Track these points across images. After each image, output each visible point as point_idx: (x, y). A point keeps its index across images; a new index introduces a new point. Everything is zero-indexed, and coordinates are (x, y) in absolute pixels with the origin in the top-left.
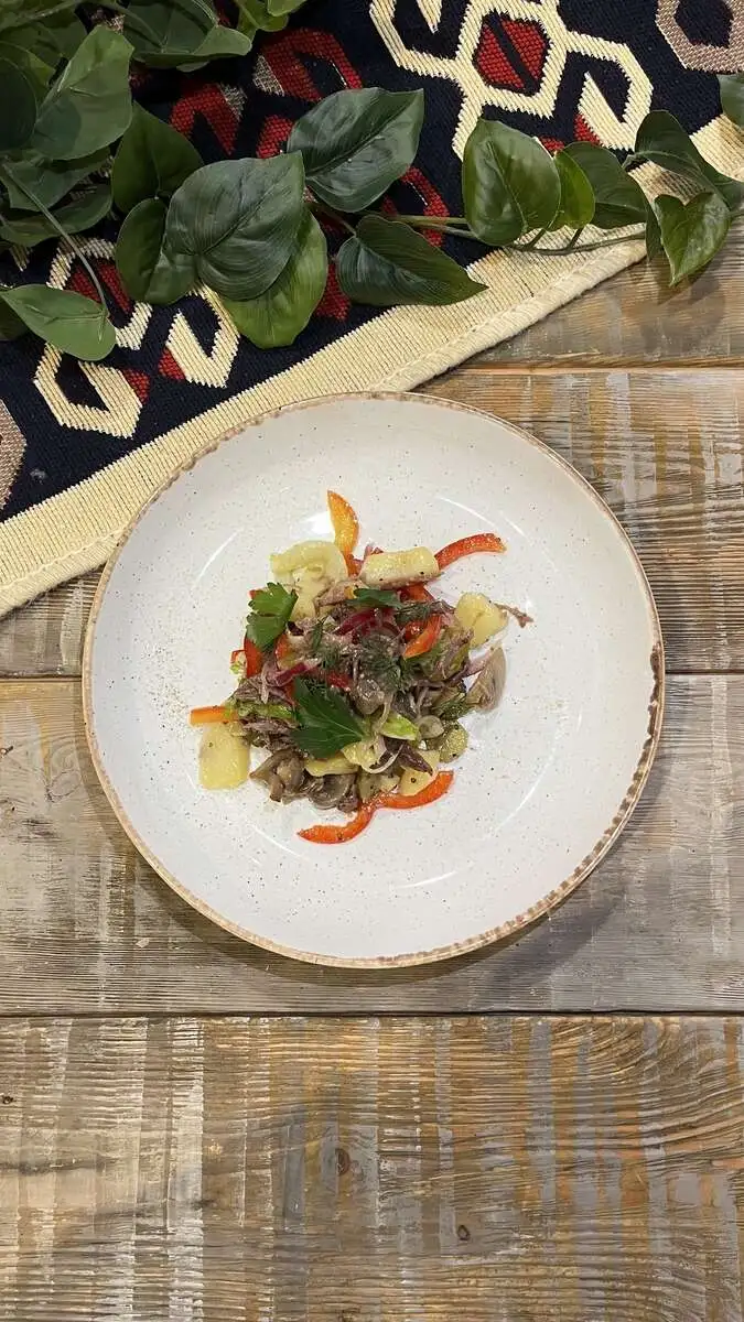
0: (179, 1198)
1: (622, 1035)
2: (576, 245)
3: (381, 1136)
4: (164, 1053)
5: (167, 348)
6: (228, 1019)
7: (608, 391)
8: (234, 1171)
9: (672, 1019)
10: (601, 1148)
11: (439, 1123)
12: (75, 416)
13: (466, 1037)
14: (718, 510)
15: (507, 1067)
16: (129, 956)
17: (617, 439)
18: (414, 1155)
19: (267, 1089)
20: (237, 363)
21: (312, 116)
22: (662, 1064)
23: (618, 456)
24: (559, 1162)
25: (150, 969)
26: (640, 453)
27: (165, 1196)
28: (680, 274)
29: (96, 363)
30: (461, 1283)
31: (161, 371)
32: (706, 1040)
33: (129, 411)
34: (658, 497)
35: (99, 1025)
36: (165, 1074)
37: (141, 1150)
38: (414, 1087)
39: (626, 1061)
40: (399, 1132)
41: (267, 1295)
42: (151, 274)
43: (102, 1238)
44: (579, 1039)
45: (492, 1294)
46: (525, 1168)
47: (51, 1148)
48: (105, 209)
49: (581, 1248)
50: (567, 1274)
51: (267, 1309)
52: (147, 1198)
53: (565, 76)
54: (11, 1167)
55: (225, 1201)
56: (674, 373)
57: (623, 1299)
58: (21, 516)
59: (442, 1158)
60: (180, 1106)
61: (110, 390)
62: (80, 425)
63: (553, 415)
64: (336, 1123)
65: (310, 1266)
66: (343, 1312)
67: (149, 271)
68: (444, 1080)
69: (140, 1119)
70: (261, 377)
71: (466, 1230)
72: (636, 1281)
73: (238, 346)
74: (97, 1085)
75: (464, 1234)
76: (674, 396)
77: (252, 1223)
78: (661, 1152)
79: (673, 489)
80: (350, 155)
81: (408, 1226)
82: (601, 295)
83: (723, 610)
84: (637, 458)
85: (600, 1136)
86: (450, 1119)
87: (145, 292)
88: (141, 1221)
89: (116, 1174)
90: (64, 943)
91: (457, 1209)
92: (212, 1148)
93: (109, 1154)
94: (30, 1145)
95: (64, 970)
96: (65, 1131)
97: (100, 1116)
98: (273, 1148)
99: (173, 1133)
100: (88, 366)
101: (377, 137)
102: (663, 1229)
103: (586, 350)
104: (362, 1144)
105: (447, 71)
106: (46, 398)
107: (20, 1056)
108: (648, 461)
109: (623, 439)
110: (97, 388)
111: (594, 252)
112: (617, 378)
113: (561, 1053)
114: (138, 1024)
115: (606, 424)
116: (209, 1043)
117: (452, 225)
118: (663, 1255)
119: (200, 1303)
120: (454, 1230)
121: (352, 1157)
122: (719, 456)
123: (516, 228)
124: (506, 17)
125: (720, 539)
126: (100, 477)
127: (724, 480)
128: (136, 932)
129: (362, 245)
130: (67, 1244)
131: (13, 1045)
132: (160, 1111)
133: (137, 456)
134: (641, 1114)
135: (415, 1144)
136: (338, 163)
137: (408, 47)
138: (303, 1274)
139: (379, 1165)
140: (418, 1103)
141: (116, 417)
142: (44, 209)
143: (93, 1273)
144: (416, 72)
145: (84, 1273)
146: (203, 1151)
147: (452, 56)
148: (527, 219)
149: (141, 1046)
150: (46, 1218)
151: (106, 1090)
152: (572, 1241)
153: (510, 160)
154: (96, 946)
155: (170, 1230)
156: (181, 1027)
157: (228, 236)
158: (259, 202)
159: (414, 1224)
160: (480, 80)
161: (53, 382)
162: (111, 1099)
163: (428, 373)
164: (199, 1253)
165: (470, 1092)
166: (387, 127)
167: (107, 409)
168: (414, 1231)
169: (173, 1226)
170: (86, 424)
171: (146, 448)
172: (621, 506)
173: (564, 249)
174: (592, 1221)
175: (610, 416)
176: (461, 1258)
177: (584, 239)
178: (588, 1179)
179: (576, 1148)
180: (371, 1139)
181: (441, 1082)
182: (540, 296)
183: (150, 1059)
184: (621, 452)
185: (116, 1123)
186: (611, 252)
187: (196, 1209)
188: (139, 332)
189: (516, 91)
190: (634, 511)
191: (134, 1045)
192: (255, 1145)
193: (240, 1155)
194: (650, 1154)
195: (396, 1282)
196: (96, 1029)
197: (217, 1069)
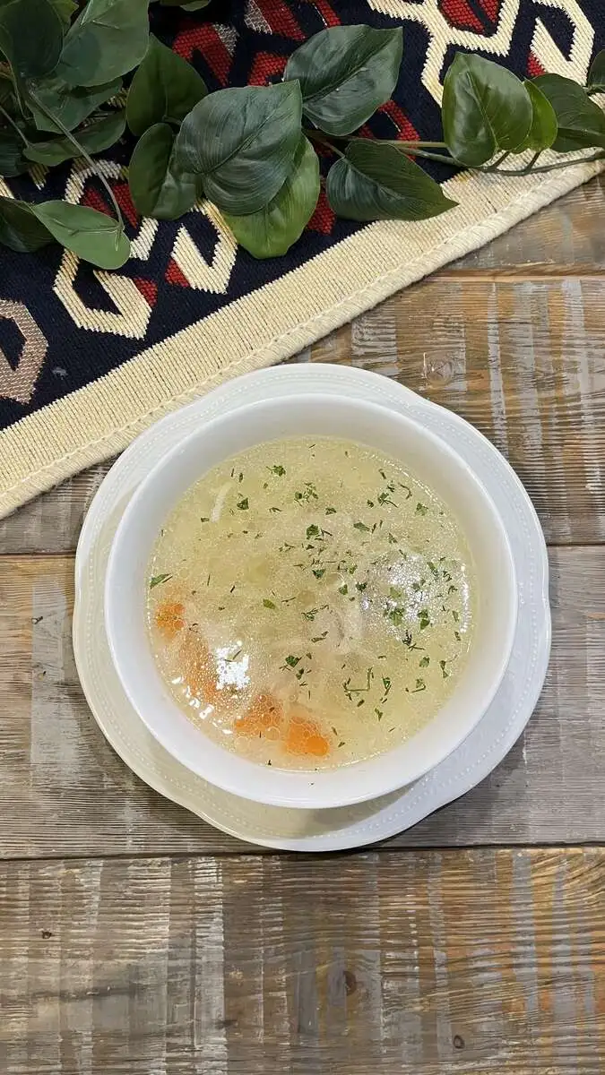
0: (204, 1018)
1: (593, 864)
2: (533, 167)
3: (384, 960)
4: (187, 889)
5: (172, 259)
6: (243, 858)
7: (563, 296)
8: (254, 994)
10: (577, 963)
11: (433, 945)
12: (92, 319)
13: (456, 869)
15: (492, 894)
17: (571, 338)
18: (413, 975)
19: (280, 919)
20: (235, 272)
21: (305, 50)
23: (573, 353)
24: (540, 977)
26: (593, 350)
27: (192, 1018)
29: (110, 272)
31: (168, 279)
33: (140, 315)
35: (127, 865)
36: (190, 908)
37: (169, 977)
38: (411, 915)
40: (400, 955)
42: (160, 191)
43: (136, 1056)
44: (554, 869)
46: (511, 983)
47: (87, 977)
48: (117, 135)
49: (564, 1050)
52: (176, 1020)
53: (518, 20)
54: (52, 995)
55: (247, 1021)
58: (46, 409)
59: (438, 977)
60: (201, 937)
61: (123, 297)
62: (97, 327)
63: (515, 317)
64: (343, 948)
67: (157, 190)
68: (437, 907)
69: (168, 949)
70: (257, 284)
71: (460, 1039)
73: (236, 257)
74: (126, 919)
75: (459, 1042)
77: (269, 1039)
80: (338, 85)
81: (410, 1037)
82: (555, 211)
84: (590, 355)
85: (574, 953)
86: (444, 942)
87: (152, 210)
88: (172, 1040)
89: (147, 999)
90: (92, 793)
91: (452, 1022)
92: (232, 973)
93: (140, 982)
94: (68, 975)
95: (95, 817)
96: (100, 962)
97: (130, 947)
98: (286, 972)
99: (197, 961)
100: (101, 274)
101: (362, 69)
103: (542, 260)
104: (366, 966)
105: (416, 14)
106: (65, 304)
107: (56, 894)
108: (599, 357)
109: (578, 338)
110: (111, 295)
111: (548, 174)
112: (571, 284)
113: (539, 881)
114: (163, 864)
115: (563, 325)
116: (228, 880)
117: (421, 148)
120: (451, 1039)
121: (358, 980)
126: (116, 374)
129: (350, 166)
130: (105, 1061)
131: (50, 885)
132: (183, 942)
133: (149, 355)
135: (415, 965)
136: (328, 91)
139: (382, 985)
140: (415, 929)
141: (128, 321)
142: (67, 131)
144: (388, 15)
146: (225, 976)
147: (420, 2)
148: (498, 142)
149: (166, 884)
150: (85, 1039)
151: (136, 924)
152: (554, 1045)
153: (487, 89)
154: (123, 794)
155: (197, 1047)
156: (201, 866)
157: (232, 158)
158: (262, 126)
159: (414, 1036)
160: (444, 22)
161: (71, 289)
162: (140, 932)
163: (407, 281)
164: (224, 1067)
165: (460, 918)
166: (371, 60)
167: (121, 314)
168: (414, 1043)
169: (200, 1044)
170: (102, 327)
171: (156, 347)
172: (577, 397)
173: (523, 171)
174: (571, 1027)
175: (566, 318)
176: (457, 1064)
177: (540, 162)
178: (566, 991)
179: (554, 965)
180: (374, 962)
181: (434, 909)
182: (502, 212)
183: (174, 895)
184: (576, 350)
185: (145, 953)
186: (563, 174)
187: (220, 1028)
188: (147, 244)
189: (477, 32)
190: (589, 401)
191: (160, 883)
192: (271, 970)
193: (258, 979)
196: (125, 869)
197: (235, 902)
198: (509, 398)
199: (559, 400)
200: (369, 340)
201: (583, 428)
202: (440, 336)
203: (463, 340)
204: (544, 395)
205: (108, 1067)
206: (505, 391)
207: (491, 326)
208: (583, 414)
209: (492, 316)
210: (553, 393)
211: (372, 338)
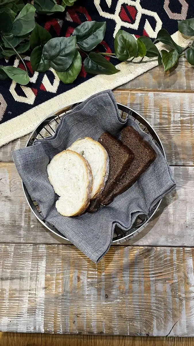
0: (39, 286)
1: (146, 251)
2: (142, 61)
3: (88, 273)
4: (36, 252)
5: (42, 83)
6: (52, 245)
7: (149, 97)
8: (52, 280)
9: (158, 248)
10: (140, 277)
11: (102, 270)
12: (19, 99)
14: (174, 127)
15: (118, 258)
16: (29, 229)
17: (150, 109)
18: (96, 278)
19: (61, 262)
20: (59, 87)
21: (79, 27)
22: (155, 258)
23: (150, 113)
24: (130, 280)
25: (34, 233)
26: (156, 112)
27: (36, 286)
28: (166, 69)
29: (25, 86)
30: (106, 308)
31: (41, 88)
32: (166, 252)
33: (32, 98)
34: (159, 123)
36: (37, 257)
37: (31, 275)
39: (147, 257)
40: (92, 272)
41: (59, 310)
42: (39, 64)
43: (21, 296)
44: (136, 252)
45: (113, 311)
46: (121, 281)
47: (9, 274)
48: (28, 48)
49: (134, 301)
50: (131, 306)
51: (59, 313)
52: (32, 286)
53: (141, 20)
55: (50, 287)
56: (165, 93)
57: (144, 313)
58: (5, 123)
59: (102, 279)
60: (40, 265)
61: (28, 93)
62: (20, 101)
63: (135, 102)
64: (77, 270)
65: (70, 303)
66: (77, 314)
67: (38, 64)
68: (103, 260)
69: (30, 268)
70: (65, 91)
72: (147, 309)
73: (59, 83)
74: (20, 260)
75: (107, 296)
76: (164, 99)
77: (57, 293)
78: (154, 278)
79: (163, 121)
80: (88, 37)
81: (93, 294)
82: (148, 74)
83: (174, 151)
84: (155, 114)
85: (139, 274)
86: (104, 270)
87: (37, 69)
88: (30, 292)
89: (24, 280)
90: (13, 226)
91: (105, 291)
92: (47, 275)
93: (22, 276)
94: (4, 273)
95: (13, 233)
96: (12, 270)
97: (21, 267)
98: (62, 275)
99: (38, 271)
100: (22, 86)
101: (94, 33)
102: (154, 297)
103: (144, 87)
104: (83, 275)
105: (112, 17)
106: (12, 94)
107: (2, 252)
108: (157, 114)
109: (152, 109)
110: (25, 92)
111: (146, 63)
112: (151, 94)
113: (131, 255)
114: (30, 246)
115: (148, 105)
116: (48, 250)
117: (112, 55)
118: (154, 303)
119: (43, 312)
120: (104, 295)
121: (81, 278)
122: (175, 114)
123: (127, 56)
124: (127, 5)
125: (174, 134)
126: (25, 114)
127: (176, 120)
128: (31, 224)
129: (90, 59)
130: (12, 297)
132: (35, 266)
133: (34, 109)
134: (150, 269)
135: (96, 275)
136: (85, 39)
137: (103, 11)
138: (68, 305)
139: (87, 280)
140: (97, 266)
141: (29, 99)
142: (13, 47)
143: (18, 304)
144: (105, 17)
145: (15, 304)
146: (45, 276)
147: (114, 14)
148: (130, 54)
149: (31, 251)
150: (7, 291)
151: (22, 261)
152: (132, 299)
153: (126, 40)
154: (21, 227)
155: (37, 294)
156: (41, 247)
157: (58, 56)
158: (65, 48)
159: (95, 294)
160: (120, 20)
161: (14, 90)
162: (24, 263)
164: (44, 300)
166: (97, 30)
167: (27, 97)
168: (95, 296)
170: (22, 101)
171: (36, 107)
173: (139, 62)
174: (137, 294)
175: (149, 103)
176: (106, 302)
177: (144, 60)
178: (136, 284)
179: (134, 277)
180: (85, 274)
182: (133, 73)
183: (33, 254)
185: (25, 269)
186: (151, 63)
187: (43, 289)
188: (35, 79)
189: (129, 23)
191: (29, 250)
192: (58, 275)
193: (54, 277)
194: (151, 279)
195: (90, 307)
196: (20, 246)
197: (49, 257)
205: (13, 299)
207: (128, 105)
209: (129, 102)
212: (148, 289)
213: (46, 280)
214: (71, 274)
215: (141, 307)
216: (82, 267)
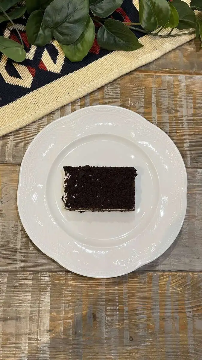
0: (42, 329)
1: (180, 278)
2: (170, 35)
3: (106, 309)
4: (38, 283)
5: (41, 60)
6: (58, 273)
7: (179, 81)
8: (60, 320)
9: (195, 273)
10: (173, 312)
11: (124, 305)
12: (11, 80)
13: (133, 279)
15: (145, 288)
16: (27, 253)
17: (181, 96)
18: (116, 315)
19: (70, 295)
20: (64, 66)
22: (192, 287)
23: (181, 101)
24: (160, 317)
25: (34, 257)
26: (188, 100)
27: (38, 328)
29: (19, 63)
30: (130, 354)
31: (40, 67)
33: (29, 79)
34: (194, 114)
35: (17, 275)
36: (38, 290)
37: (30, 314)
38: (117, 294)
39: (181, 286)
40: (112, 308)
43: (17, 342)
44: (167, 279)
45: (140, 357)
46: (150, 319)
47: (1, 314)
49: (168, 343)
50: (163, 351)
52: (32, 329)
55: (57, 330)
56: (199, 76)
57: (179, 358)
59: (125, 316)
60: (42, 300)
61: (23, 73)
62: (13, 83)
63: (162, 88)
64: (92, 305)
65: (84, 350)
67: (36, 35)
68: (126, 292)
69: (30, 304)
70: (72, 71)
71: (132, 338)
72: (183, 352)
73: (64, 61)
74: (16, 294)
75: (131, 339)
76: (198, 83)
77: (66, 337)
79: (198, 112)
80: (103, 1)
81: (114, 337)
82: (177, 51)
84: (187, 102)
85: (172, 309)
86: (128, 304)
87: (35, 41)
88: (30, 336)
89: (22, 322)
90: (6, 249)
91: (129, 331)
92: (53, 313)
93: (19, 316)
95: (5, 258)
97: (17, 303)
98: (72, 313)
99: (40, 309)
100: (15, 64)
102: (192, 337)
103: (172, 68)
104: (100, 312)
106: (2, 74)
108: (190, 103)
109: (183, 96)
110: (19, 72)
111: (176, 37)
112: (182, 77)
113: (161, 283)
114: (30, 274)
115: (178, 91)
116: (52, 280)
118: (191, 345)
120: (128, 338)
121: (97, 316)
123: (154, 28)
126: (19, 100)
128: (29, 245)
129: (106, 29)
132: (36, 302)
133: (32, 94)
134: (186, 302)
135: (117, 312)
136: (99, 3)
138: (81, 352)
139: (105, 318)
140: (118, 299)
141: (25, 82)
142: (4, 11)
143: (14, 353)
145: (11, 353)
146: (50, 314)
148: (158, 23)
149: (31, 281)
151: (19, 295)
152: (164, 341)
154: (16, 250)
155: (39, 339)
156: (43, 275)
157: (64, 22)
158: (74, 11)
159: (116, 336)
161: (4, 69)
162: (20, 298)
163: (125, 72)
164: (48, 346)
165: (134, 295)
167: (22, 79)
168: (116, 339)
169: (40, 338)
170: (15, 83)
171: (34, 91)
172: (182, 116)
173: (166, 36)
174: (170, 335)
175: (179, 89)
176: (130, 347)
177: (173, 33)
178: (169, 322)
179: (166, 313)
180: (103, 310)
181: (125, 292)
182: (159, 50)
183: (33, 285)
184: (183, 100)
185: (22, 306)
186: (181, 38)
187: (47, 332)
188: (32, 54)
190: (187, 118)
191: (28, 281)
192: (67, 312)
193: (62, 316)
194: (188, 314)
195: (110, 354)
196: (16, 276)
197: (55, 288)
198: (159, 116)
199: (176, 117)
200: (110, 93)
201: (184, 127)
202: (135, 93)
203: (143, 95)
204: (170, 115)
205: (7, 345)
206: (157, 113)
207: (153, 90)
208: (184, 122)
209: (154, 87)
210: (174, 115)
211: (111, 92)
212: (184, 328)
213: (50, 321)
214: (84, 311)
215: (176, 350)
216: (100, 301)
